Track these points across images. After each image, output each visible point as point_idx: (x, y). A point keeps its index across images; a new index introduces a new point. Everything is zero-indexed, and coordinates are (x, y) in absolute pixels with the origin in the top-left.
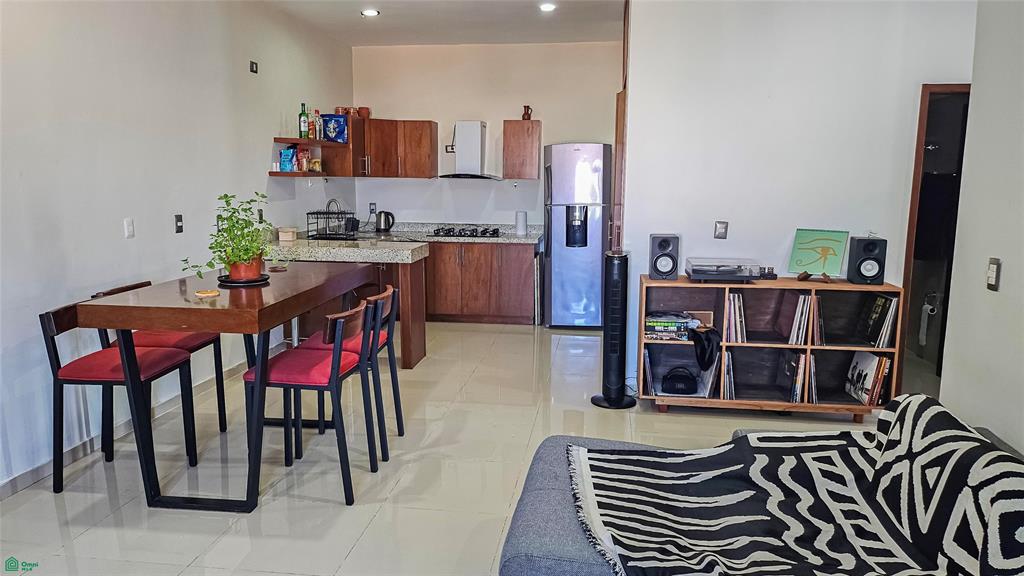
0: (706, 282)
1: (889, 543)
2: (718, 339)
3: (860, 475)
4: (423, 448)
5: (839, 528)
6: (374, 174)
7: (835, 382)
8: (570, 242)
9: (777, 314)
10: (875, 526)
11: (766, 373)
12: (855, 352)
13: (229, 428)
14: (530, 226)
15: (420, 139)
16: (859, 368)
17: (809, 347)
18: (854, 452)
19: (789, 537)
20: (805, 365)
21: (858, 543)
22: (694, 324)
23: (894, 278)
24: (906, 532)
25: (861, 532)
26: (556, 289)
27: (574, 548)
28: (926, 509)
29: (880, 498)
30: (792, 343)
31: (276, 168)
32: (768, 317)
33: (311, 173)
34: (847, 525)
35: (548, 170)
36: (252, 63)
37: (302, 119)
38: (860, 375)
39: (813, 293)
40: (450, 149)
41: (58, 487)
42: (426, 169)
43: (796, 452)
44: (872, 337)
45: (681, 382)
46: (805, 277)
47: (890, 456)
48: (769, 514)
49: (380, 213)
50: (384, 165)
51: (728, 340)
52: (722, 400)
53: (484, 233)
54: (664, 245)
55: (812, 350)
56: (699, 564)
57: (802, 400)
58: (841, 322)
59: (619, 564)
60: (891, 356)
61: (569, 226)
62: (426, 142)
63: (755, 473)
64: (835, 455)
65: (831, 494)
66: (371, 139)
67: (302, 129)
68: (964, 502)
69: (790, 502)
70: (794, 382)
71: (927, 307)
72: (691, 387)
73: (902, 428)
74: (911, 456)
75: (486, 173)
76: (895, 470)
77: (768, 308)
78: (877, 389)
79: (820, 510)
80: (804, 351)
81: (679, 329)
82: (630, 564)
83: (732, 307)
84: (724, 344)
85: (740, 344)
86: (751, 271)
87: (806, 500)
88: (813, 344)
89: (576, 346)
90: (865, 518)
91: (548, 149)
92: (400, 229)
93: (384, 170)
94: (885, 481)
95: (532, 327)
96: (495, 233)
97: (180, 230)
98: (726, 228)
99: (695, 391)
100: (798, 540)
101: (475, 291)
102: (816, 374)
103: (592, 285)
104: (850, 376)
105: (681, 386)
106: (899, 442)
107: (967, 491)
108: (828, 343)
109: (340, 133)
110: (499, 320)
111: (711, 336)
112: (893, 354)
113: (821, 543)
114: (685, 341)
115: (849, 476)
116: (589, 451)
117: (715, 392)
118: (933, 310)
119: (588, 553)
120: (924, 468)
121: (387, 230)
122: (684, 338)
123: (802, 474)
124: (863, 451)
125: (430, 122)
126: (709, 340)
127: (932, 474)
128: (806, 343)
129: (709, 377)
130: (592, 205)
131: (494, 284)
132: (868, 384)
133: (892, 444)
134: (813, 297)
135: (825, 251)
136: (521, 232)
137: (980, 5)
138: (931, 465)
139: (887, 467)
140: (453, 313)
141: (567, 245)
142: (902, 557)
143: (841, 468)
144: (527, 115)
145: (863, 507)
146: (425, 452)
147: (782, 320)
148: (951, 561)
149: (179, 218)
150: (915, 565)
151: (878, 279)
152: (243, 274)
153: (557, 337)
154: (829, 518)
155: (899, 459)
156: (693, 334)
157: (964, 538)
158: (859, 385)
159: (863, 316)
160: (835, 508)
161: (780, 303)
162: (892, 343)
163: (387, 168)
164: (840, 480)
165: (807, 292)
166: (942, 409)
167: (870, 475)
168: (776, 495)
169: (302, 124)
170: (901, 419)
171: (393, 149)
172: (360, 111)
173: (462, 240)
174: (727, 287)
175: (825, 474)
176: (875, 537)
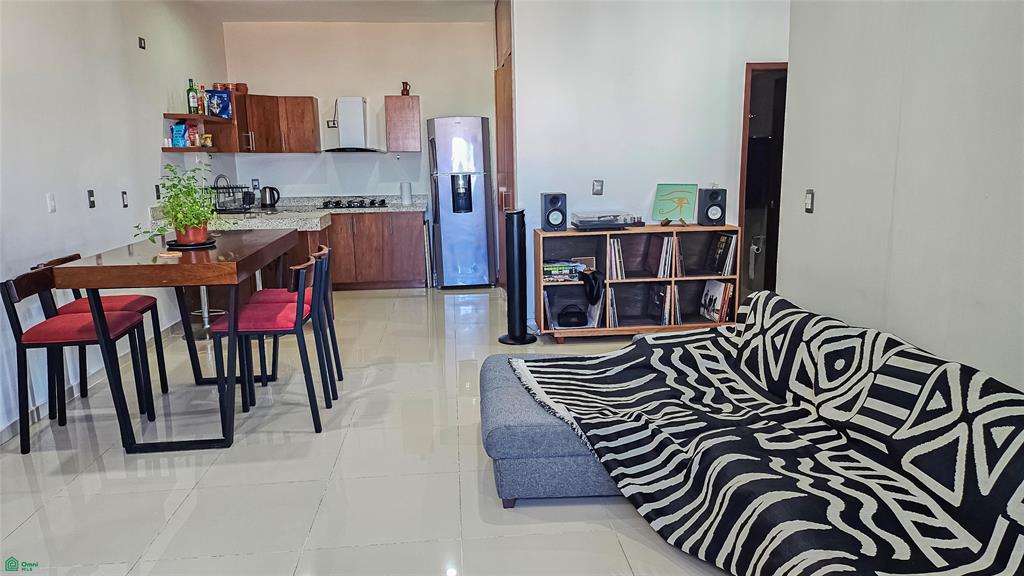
0: (591, 230)
1: (752, 394)
2: (602, 277)
3: (727, 355)
4: (364, 388)
5: (718, 389)
6: (259, 150)
7: (694, 308)
8: (456, 209)
9: (646, 256)
10: (741, 385)
11: (639, 305)
12: (705, 281)
13: (170, 390)
14: (416, 196)
15: (303, 113)
16: (710, 294)
17: (673, 279)
18: (721, 341)
19: (685, 399)
20: (671, 294)
21: (732, 397)
22: (582, 268)
23: (732, 221)
24: (763, 384)
25: (733, 390)
26: (446, 253)
27: (540, 418)
28: (776, 364)
29: (743, 367)
30: (661, 277)
31: (168, 144)
32: (639, 259)
33: (203, 148)
34: (723, 387)
35: (432, 143)
36: (140, 39)
37: (191, 94)
38: (711, 300)
39: (675, 234)
40: (333, 125)
41: (25, 448)
42: (309, 145)
43: (682, 345)
44: (720, 268)
45: (573, 316)
46: (666, 223)
47: (748, 335)
48: (669, 386)
49: (265, 188)
50: (267, 140)
51: (611, 278)
52: (608, 328)
53: (372, 203)
54: (554, 202)
55: (676, 282)
56: (629, 418)
57: (670, 323)
58: (694, 259)
59: (575, 423)
60: (733, 281)
61: (455, 194)
62: (308, 118)
63: (655, 361)
64: (708, 344)
65: (709, 370)
66: (253, 113)
67: (191, 105)
68: (802, 352)
69: (681, 377)
70: (663, 309)
71: (754, 247)
72: (583, 321)
73: (755, 314)
74: (763, 332)
75: (369, 147)
76: (753, 345)
77: (638, 250)
78: (725, 309)
79: (703, 380)
80: (670, 283)
81: (571, 271)
82: (583, 422)
83: (613, 251)
84: (607, 281)
85: (620, 280)
86: (625, 220)
87: (692, 376)
88: (676, 276)
89: (467, 304)
90: (734, 381)
91: (430, 123)
92: (286, 203)
93: (267, 145)
94: (746, 354)
95: (424, 289)
96: (383, 203)
97: (92, 205)
98: (602, 186)
99: (586, 324)
100: (691, 400)
101: (368, 259)
102: (680, 300)
103: (478, 248)
104: (703, 302)
105: (574, 320)
106: (754, 324)
107: (803, 345)
108: (688, 274)
109: (224, 109)
110: (393, 286)
111: (598, 276)
112: (735, 279)
113: (707, 400)
114: (576, 281)
115: (720, 356)
116: (526, 361)
117: (603, 323)
118: (758, 250)
119: (550, 419)
120: (773, 337)
121: (272, 205)
122: (576, 279)
123: (688, 359)
124: (727, 340)
125: (311, 98)
126: (596, 279)
127: (778, 340)
128: (671, 276)
129: (596, 311)
130: (474, 173)
131: (386, 252)
132: (718, 306)
133: (749, 327)
134: (675, 239)
135: (681, 201)
136: (406, 202)
137: (792, 3)
138: (777, 334)
139: (747, 343)
140: (349, 281)
141: (454, 211)
142: (762, 400)
143: (714, 352)
144: (405, 92)
145: (732, 375)
146: (366, 390)
147: (651, 260)
148: (795, 393)
149: (91, 193)
150: (769, 402)
151: (721, 221)
152: (191, 238)
153: (448, 297)
154: (710, 384)
155: (755, 335)
156: (582, 276)
157: (803, 377)
158: (711, 308)
159: (711, 252)
160: (713, 378)
161: (648, 246)
162: (734, 272)
163: (271, 144)
164: (715, 359)
165: (670, 234)
166: (780, 298)
167: (734, 353)
168: (671, 375)
169: (191, 100)
170: (754, 309)
171: (275, 124)
172: (238, 87)
173: (352, 210)
174: (608, 233)
175: (704, 356)
176: (743, 392)
